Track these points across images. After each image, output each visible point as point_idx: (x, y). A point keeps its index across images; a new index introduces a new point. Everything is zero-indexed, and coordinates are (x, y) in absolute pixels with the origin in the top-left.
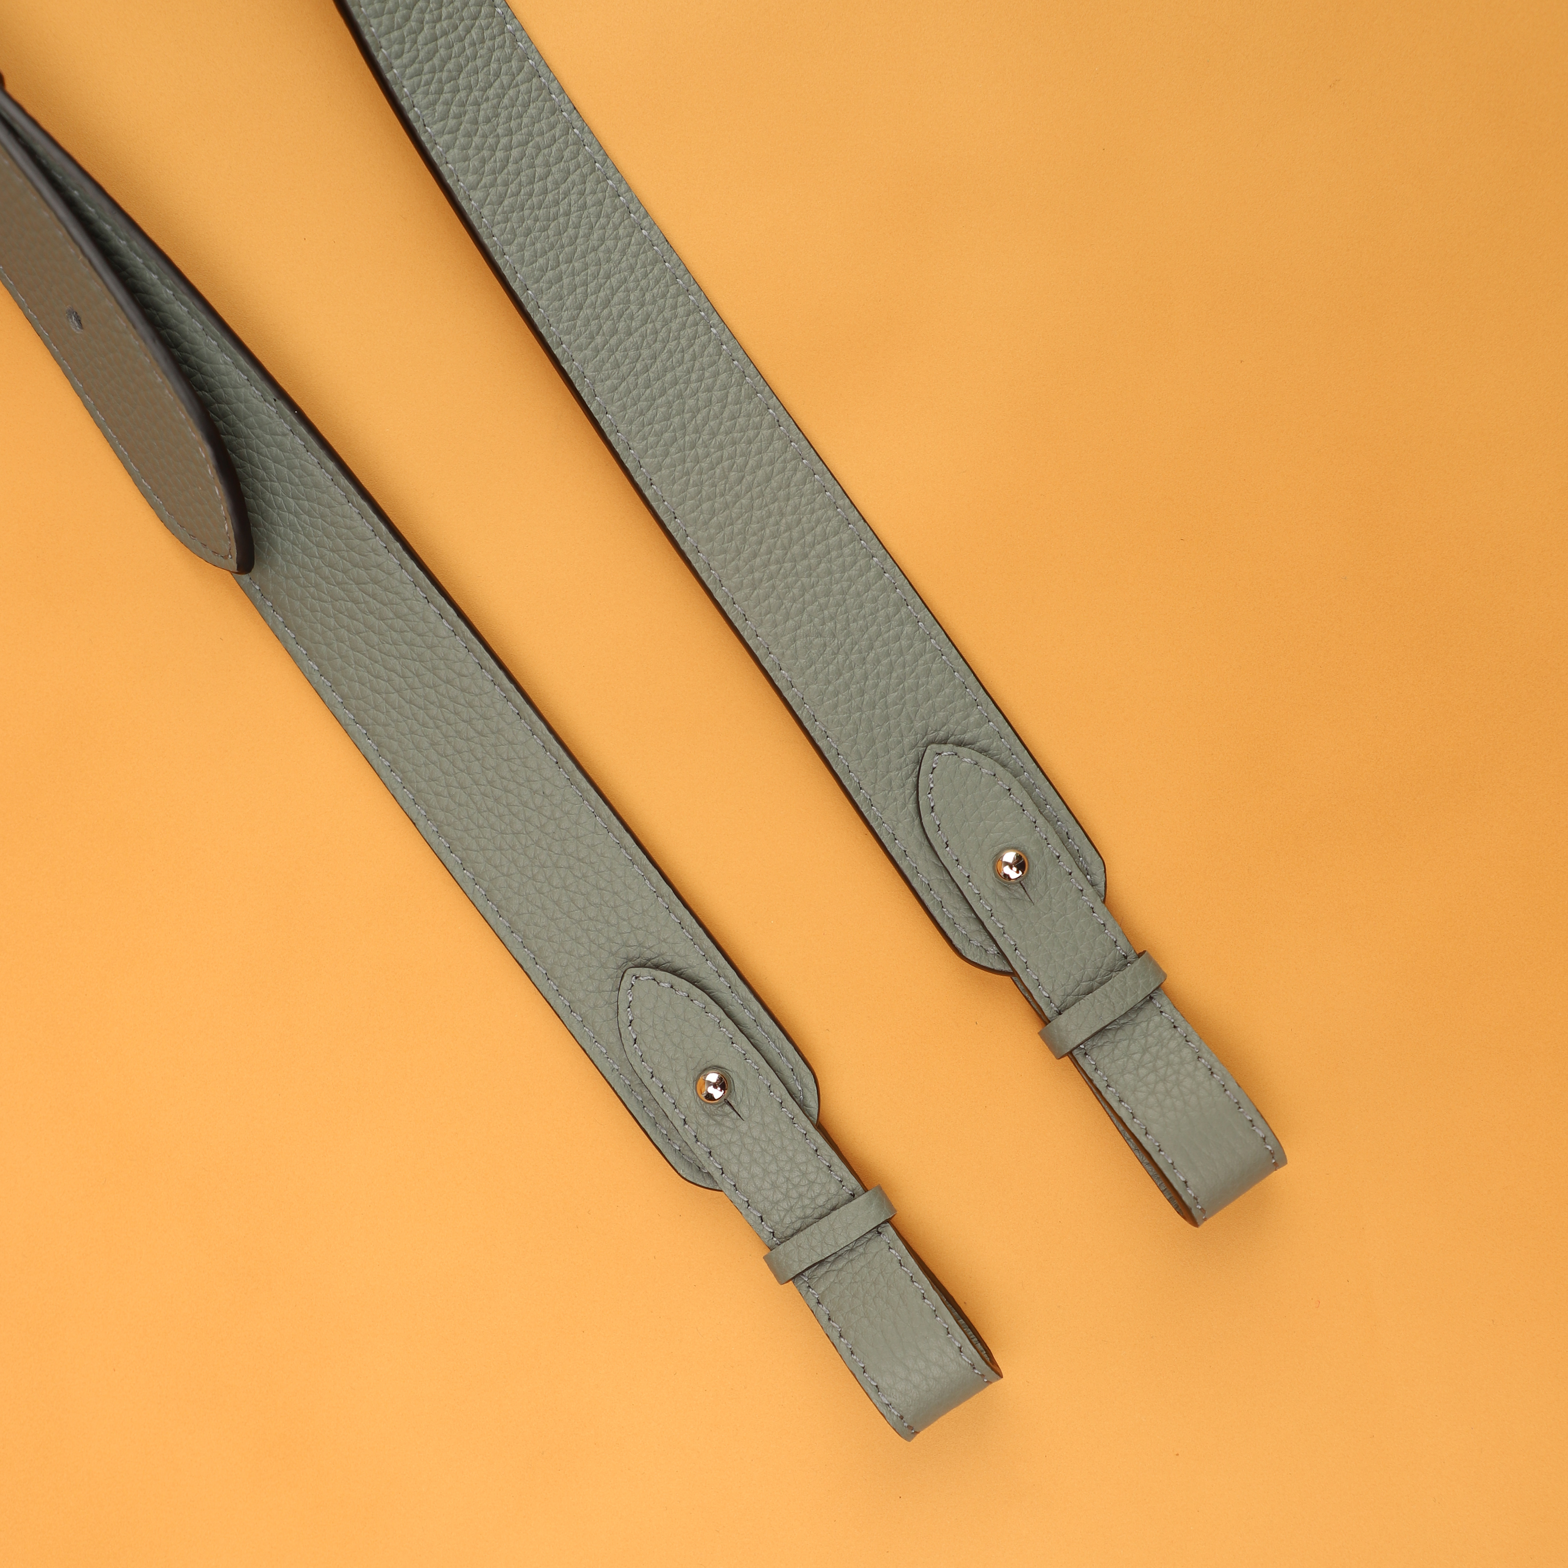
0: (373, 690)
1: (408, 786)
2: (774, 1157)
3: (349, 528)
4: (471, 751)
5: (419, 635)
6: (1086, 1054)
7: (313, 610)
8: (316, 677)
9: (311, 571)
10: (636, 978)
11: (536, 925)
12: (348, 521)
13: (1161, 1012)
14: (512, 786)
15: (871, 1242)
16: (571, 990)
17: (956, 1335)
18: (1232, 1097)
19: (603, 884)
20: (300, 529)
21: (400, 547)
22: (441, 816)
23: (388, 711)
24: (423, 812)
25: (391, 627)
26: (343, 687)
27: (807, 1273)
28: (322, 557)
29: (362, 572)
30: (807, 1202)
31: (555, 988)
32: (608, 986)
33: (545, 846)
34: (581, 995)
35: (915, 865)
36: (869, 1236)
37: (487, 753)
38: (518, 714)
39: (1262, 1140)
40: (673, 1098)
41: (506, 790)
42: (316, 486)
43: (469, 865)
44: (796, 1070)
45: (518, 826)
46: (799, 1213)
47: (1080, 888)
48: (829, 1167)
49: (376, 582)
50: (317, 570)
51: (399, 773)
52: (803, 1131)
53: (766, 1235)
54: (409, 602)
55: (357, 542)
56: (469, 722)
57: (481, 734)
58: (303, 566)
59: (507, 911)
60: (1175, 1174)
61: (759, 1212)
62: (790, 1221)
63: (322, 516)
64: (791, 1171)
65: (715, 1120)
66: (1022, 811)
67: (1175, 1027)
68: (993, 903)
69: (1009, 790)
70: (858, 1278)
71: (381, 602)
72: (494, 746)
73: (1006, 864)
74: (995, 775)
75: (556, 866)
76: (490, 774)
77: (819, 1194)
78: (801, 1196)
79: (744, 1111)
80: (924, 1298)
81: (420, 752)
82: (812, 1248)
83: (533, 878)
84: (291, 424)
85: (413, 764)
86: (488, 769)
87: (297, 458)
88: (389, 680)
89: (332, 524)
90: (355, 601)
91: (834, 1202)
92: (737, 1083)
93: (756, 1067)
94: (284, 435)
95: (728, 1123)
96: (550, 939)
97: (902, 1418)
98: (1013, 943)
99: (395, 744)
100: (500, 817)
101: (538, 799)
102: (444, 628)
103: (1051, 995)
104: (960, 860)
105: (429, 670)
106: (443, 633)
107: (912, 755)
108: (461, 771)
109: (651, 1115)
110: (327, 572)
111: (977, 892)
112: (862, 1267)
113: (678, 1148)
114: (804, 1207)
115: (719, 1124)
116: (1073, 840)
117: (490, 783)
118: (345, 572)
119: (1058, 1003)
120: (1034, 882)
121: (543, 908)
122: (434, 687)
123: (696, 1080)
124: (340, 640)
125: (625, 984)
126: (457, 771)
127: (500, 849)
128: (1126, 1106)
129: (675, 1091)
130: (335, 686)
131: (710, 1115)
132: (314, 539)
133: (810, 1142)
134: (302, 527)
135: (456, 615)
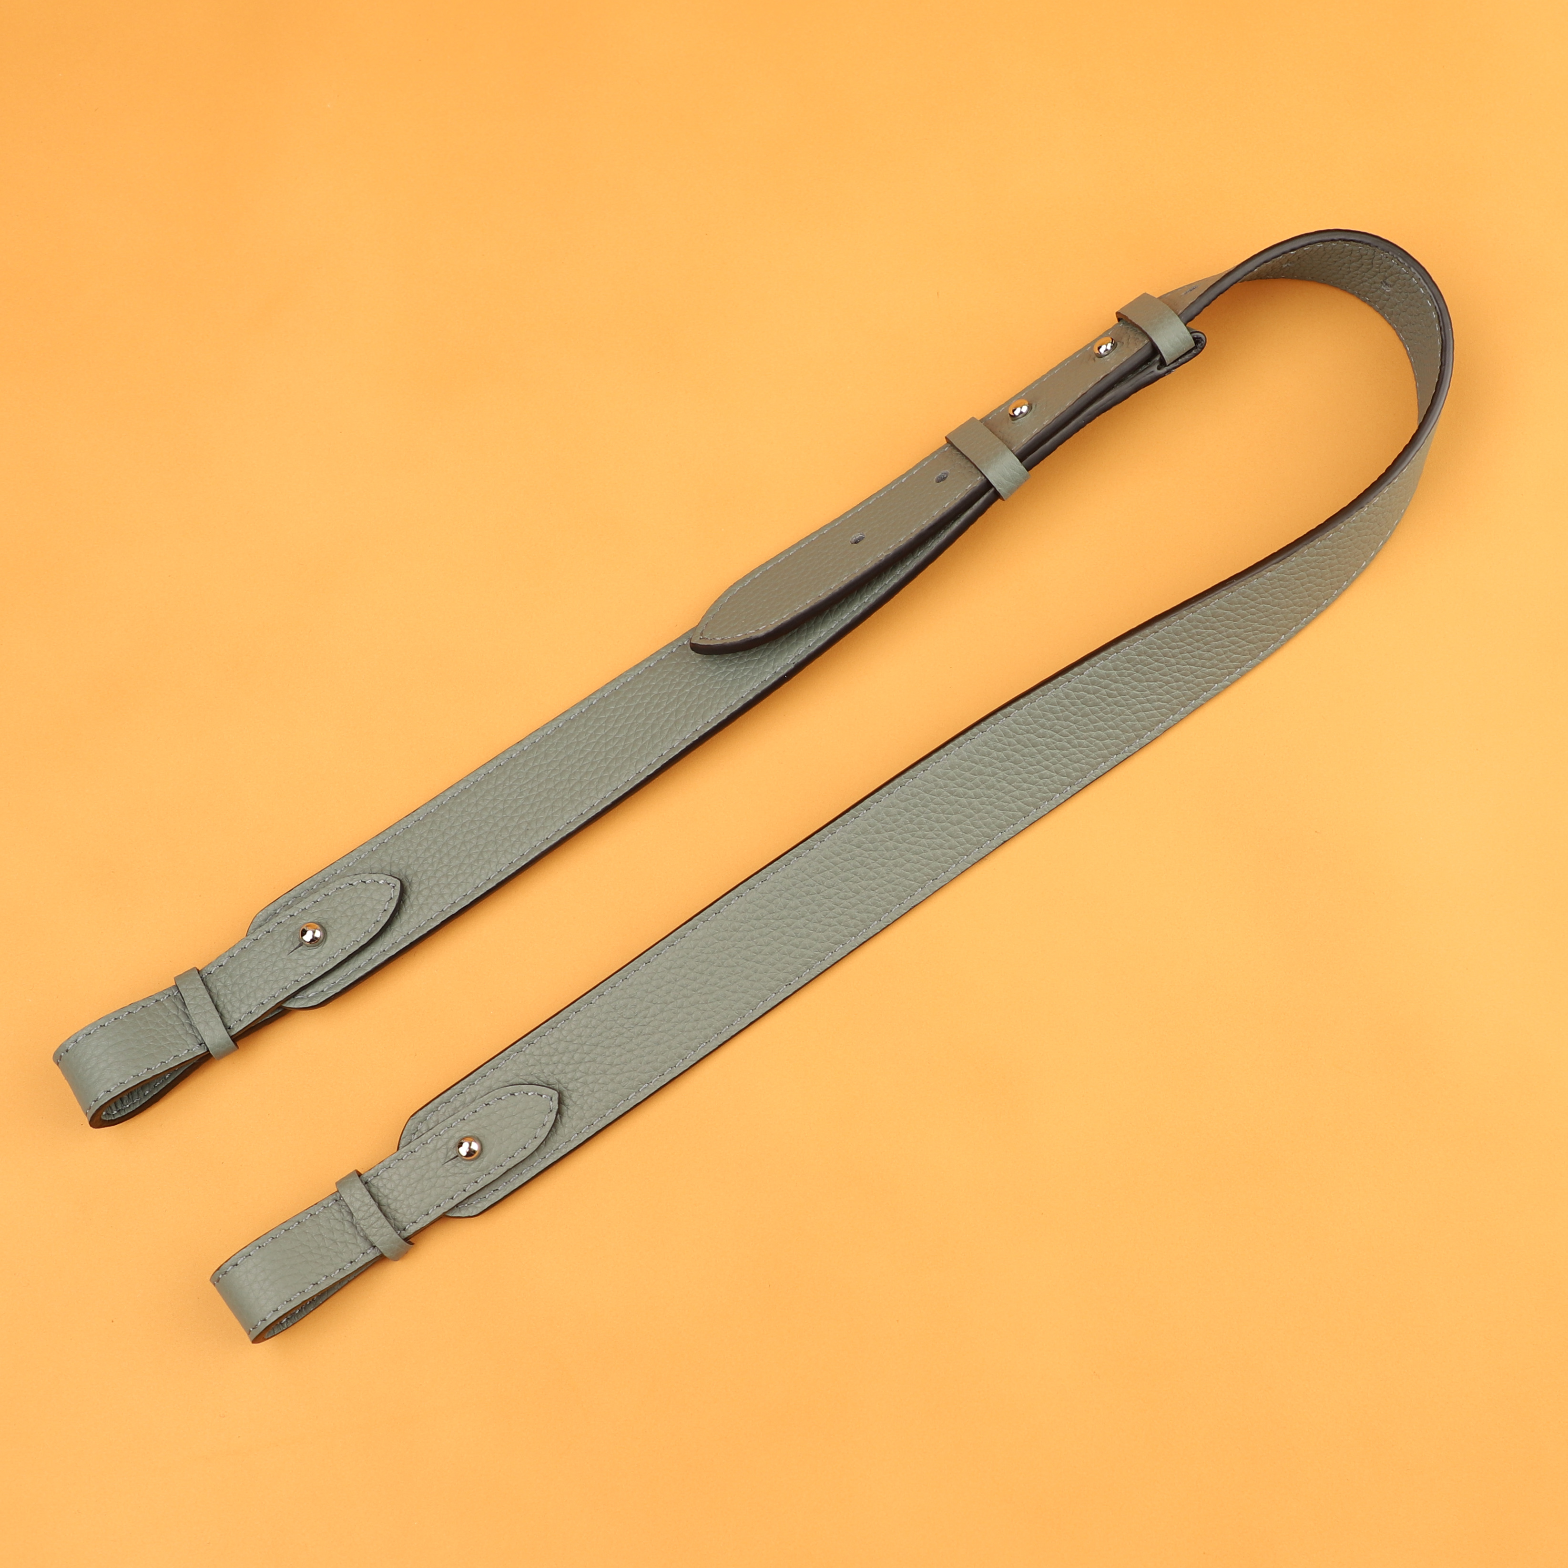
0: (610, 717)
1: (544, 739)
2: (261, 976)
3: (711, 707)
4: (561, 782)
5: (639, 750)
6: (336, 1201)
7: (664, 680)
8: (623, 680)
9: (689, 680)
10: (394, 887)
11: (441, 822)
12: (715, 706)
13: (363, 1253)
14: (535, 809)
15: (195, 1038)
16: (394, 844)
17: (118, 1089)
18: (295, 1297)
19: (464, 867)
20: (716, 674)
21: (695, 739)
22: (522, 761)
23: (593, 727)
24: (525, 748)
25: (646, 732)
26: (613, 697)
27: (179, 995)
28: (697, 687)
29: (683, 714)
30: (229, 997)
31: (397, 833)
32: (395, 870)
33: (493, 830)
34: (390, 851)
35: (475, 1083)
36: (200, 1038)
37: (559, 793)
38: (582, 814)
39: (263, 1318)
40: (309, 908)
41: (533, 805)
42: (740, 687)
43: (487, 778)
44: (323, 994)
45: (509, 813)
46: (222, 992)
47: (454, 1197)
48: (251, 1012)
49: (676, 723)
50: (689, 684)
51: (553, 733)
52: (277, 994)
53: (209, 970)
54: (660, 744)
55: (702, 711)
56: (580, 782)
57: (571, 789)
58: (693, 674)
59: (453, 803)
60: (242, 1257)
61: (226, 964)
62: (217, 986)
63: (721, 690)
64: (251, 987)
65: (290, 936)
66: (509, 1156)
67: (351, 1262)
68: (445, 1136)
69: (525, 1148)
70: (169, 1028)
71: (663, 726)
72: (562, 798)
73: (470, 1144)
74: (536, 1138)
75: (478, 837)
76: (545, 795)
77: (233, 1006)
78: (233, 993)
79: (295, 955)
80: (148, 1069)
81: (564, 748)
82: (194, 998)
83: (473, 821)
84: (779, 672)
85: (557, 743)
86: (548, 793)
87: (759, 675)
88: (613, 729)
89: (715, 696)
90: (666, 709)
91: (227, 1016)
92: (314, 951)
93: (324, 965)
94: (773, 668)
95: (287, 946)
96: (430, 831)
97: (67, 1051)
98: (416, 1150)
99: (571, 731)
100: (516, 800)
101: (524, 827)
102: (642, 767)
103: (378, 1177)
104: (476, 1114)
105: (617, 755)
106: (639, 766)
107: (552, 1081)
108: (549, 775)
109: (302, 894)
110: (687, 690)
111: (453, 1125)
112: (178, 1032)
113: (277, 912)
114: (226, 995)
115: (287, 940)
116: (492, 1194)
117: (539, 794)
118: (685, 703)
119: (374, 1182)
120: (458, 1165)
121: (452, 827)
122: (606, 759)
123: (319, 924)
124: (644, 697)
125: (390, 879)
126: (549, 772)
127: (495, 799)
128: (295, 1225)
129: (314, 910)
130: (616, 692)
131: (294, 933)
132: (708, 682)
133: (269, 1000)
134: (717, 675)
135: (649, 774)
